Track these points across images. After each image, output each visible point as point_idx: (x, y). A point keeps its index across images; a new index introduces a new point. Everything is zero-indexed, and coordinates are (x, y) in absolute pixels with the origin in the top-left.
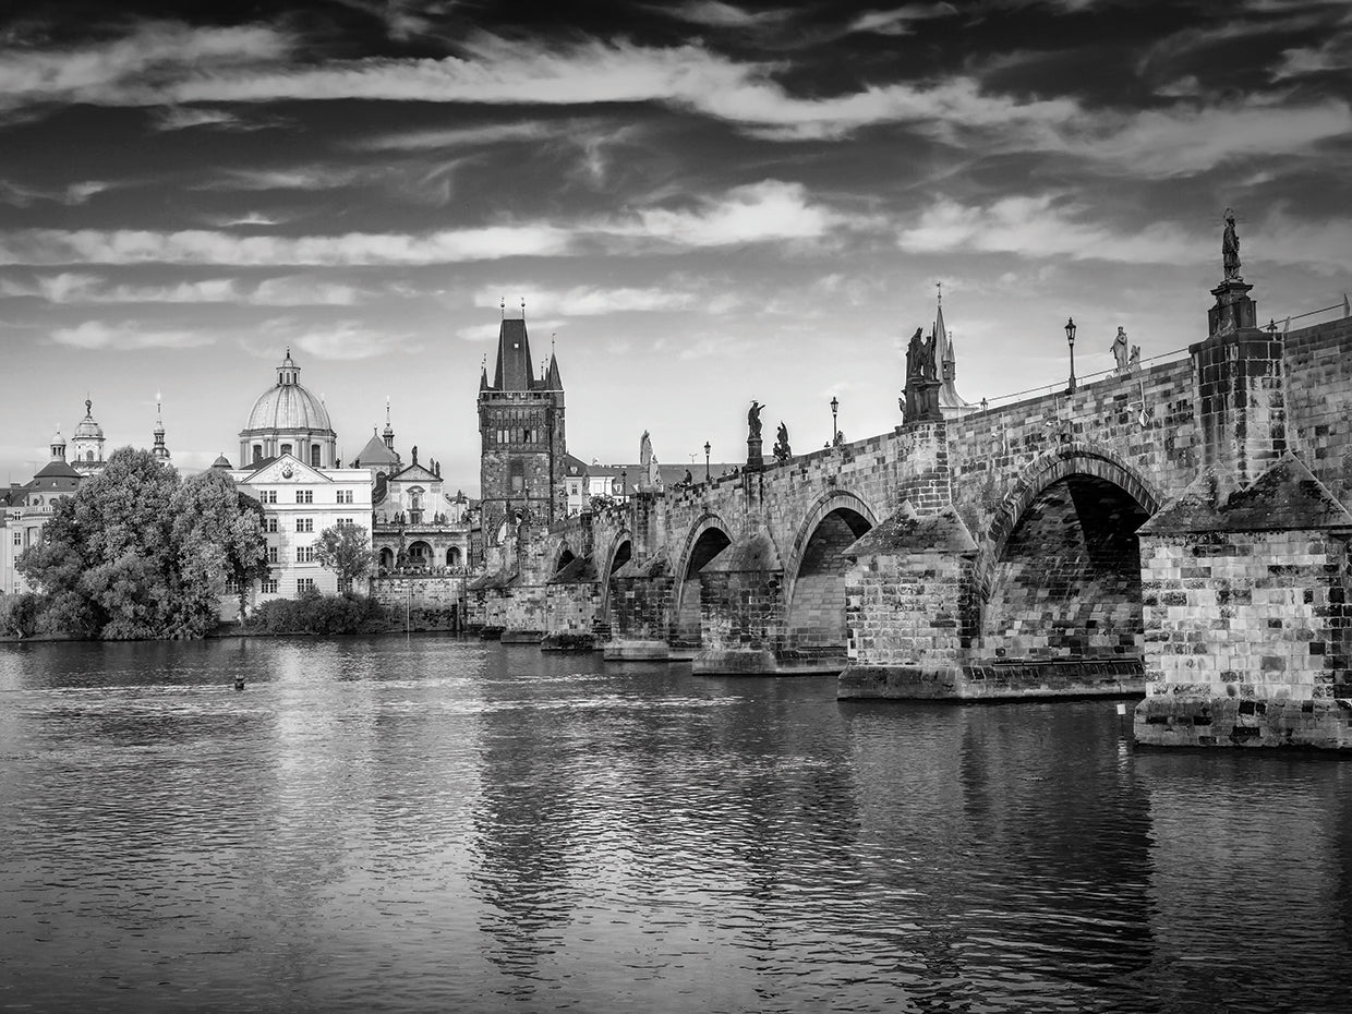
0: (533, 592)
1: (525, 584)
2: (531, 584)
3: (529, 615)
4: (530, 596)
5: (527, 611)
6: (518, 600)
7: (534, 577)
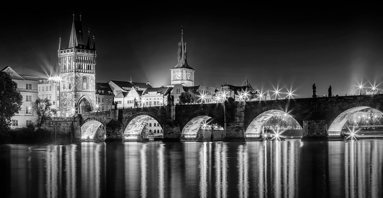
0: (239, 124)
1: (235, 121)
2: (238, 121)
3: (237, 132)
4: (237, 125)
5: (236, 131)
6: (232, 127)
7: (239, 119)
